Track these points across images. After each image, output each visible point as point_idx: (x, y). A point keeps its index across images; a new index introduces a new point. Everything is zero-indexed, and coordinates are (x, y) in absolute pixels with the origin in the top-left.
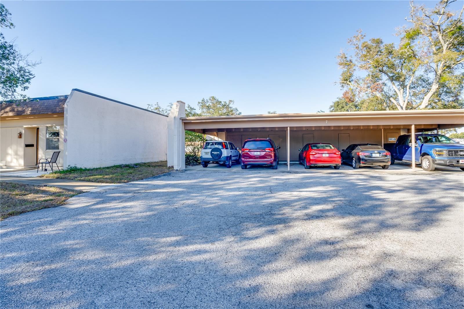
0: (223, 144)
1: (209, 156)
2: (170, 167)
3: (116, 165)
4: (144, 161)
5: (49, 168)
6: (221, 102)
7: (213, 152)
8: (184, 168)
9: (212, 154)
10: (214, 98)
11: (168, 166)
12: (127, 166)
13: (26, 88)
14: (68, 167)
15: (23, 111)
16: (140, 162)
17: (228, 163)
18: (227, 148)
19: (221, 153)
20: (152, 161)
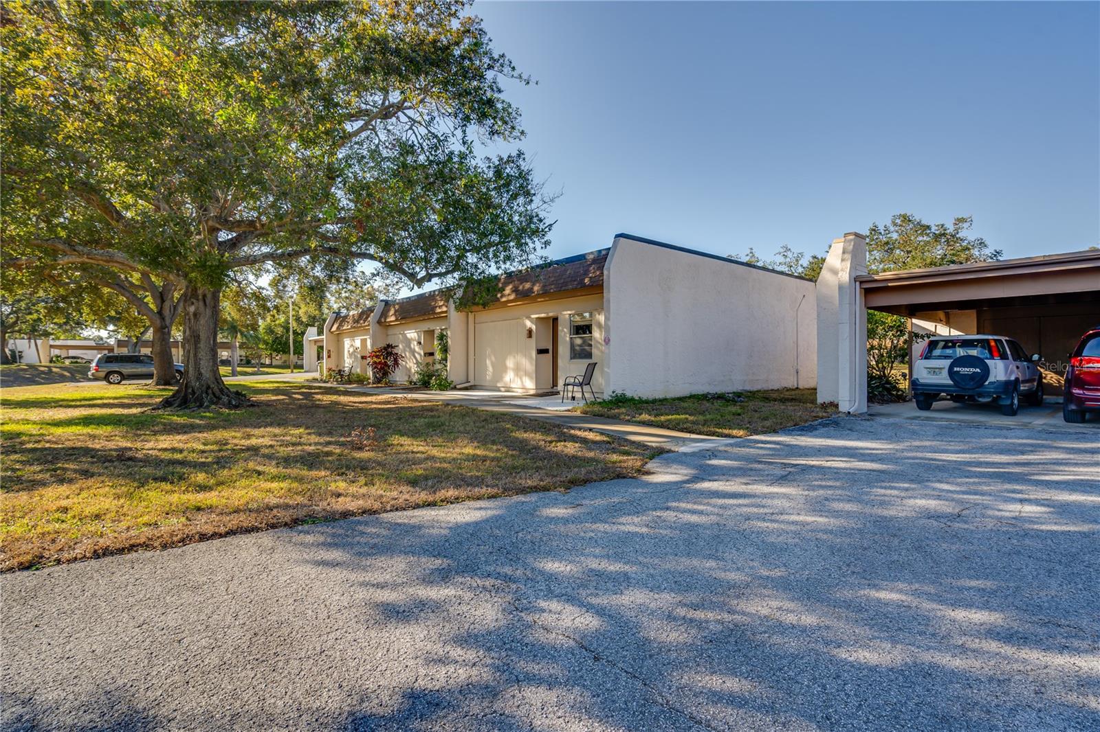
0: (993, 344)
1: (944, 379)
2: (824, 406)
3: (693, 393)
4: (748, 388)
5: (578, 395)
6: (928, 227)
7: (955, 369)
8: (865, 410)
9: (951, 373)
10: (906, 219)
11: (820, 400)
12: (720, 397)
13: (547, 243)
14: (611, 393)
15: (531, 290)
16: (741, 388)
17: (1008, 402)
18: (1003, 357)
19: (986, 371)
20: (766, 389)
